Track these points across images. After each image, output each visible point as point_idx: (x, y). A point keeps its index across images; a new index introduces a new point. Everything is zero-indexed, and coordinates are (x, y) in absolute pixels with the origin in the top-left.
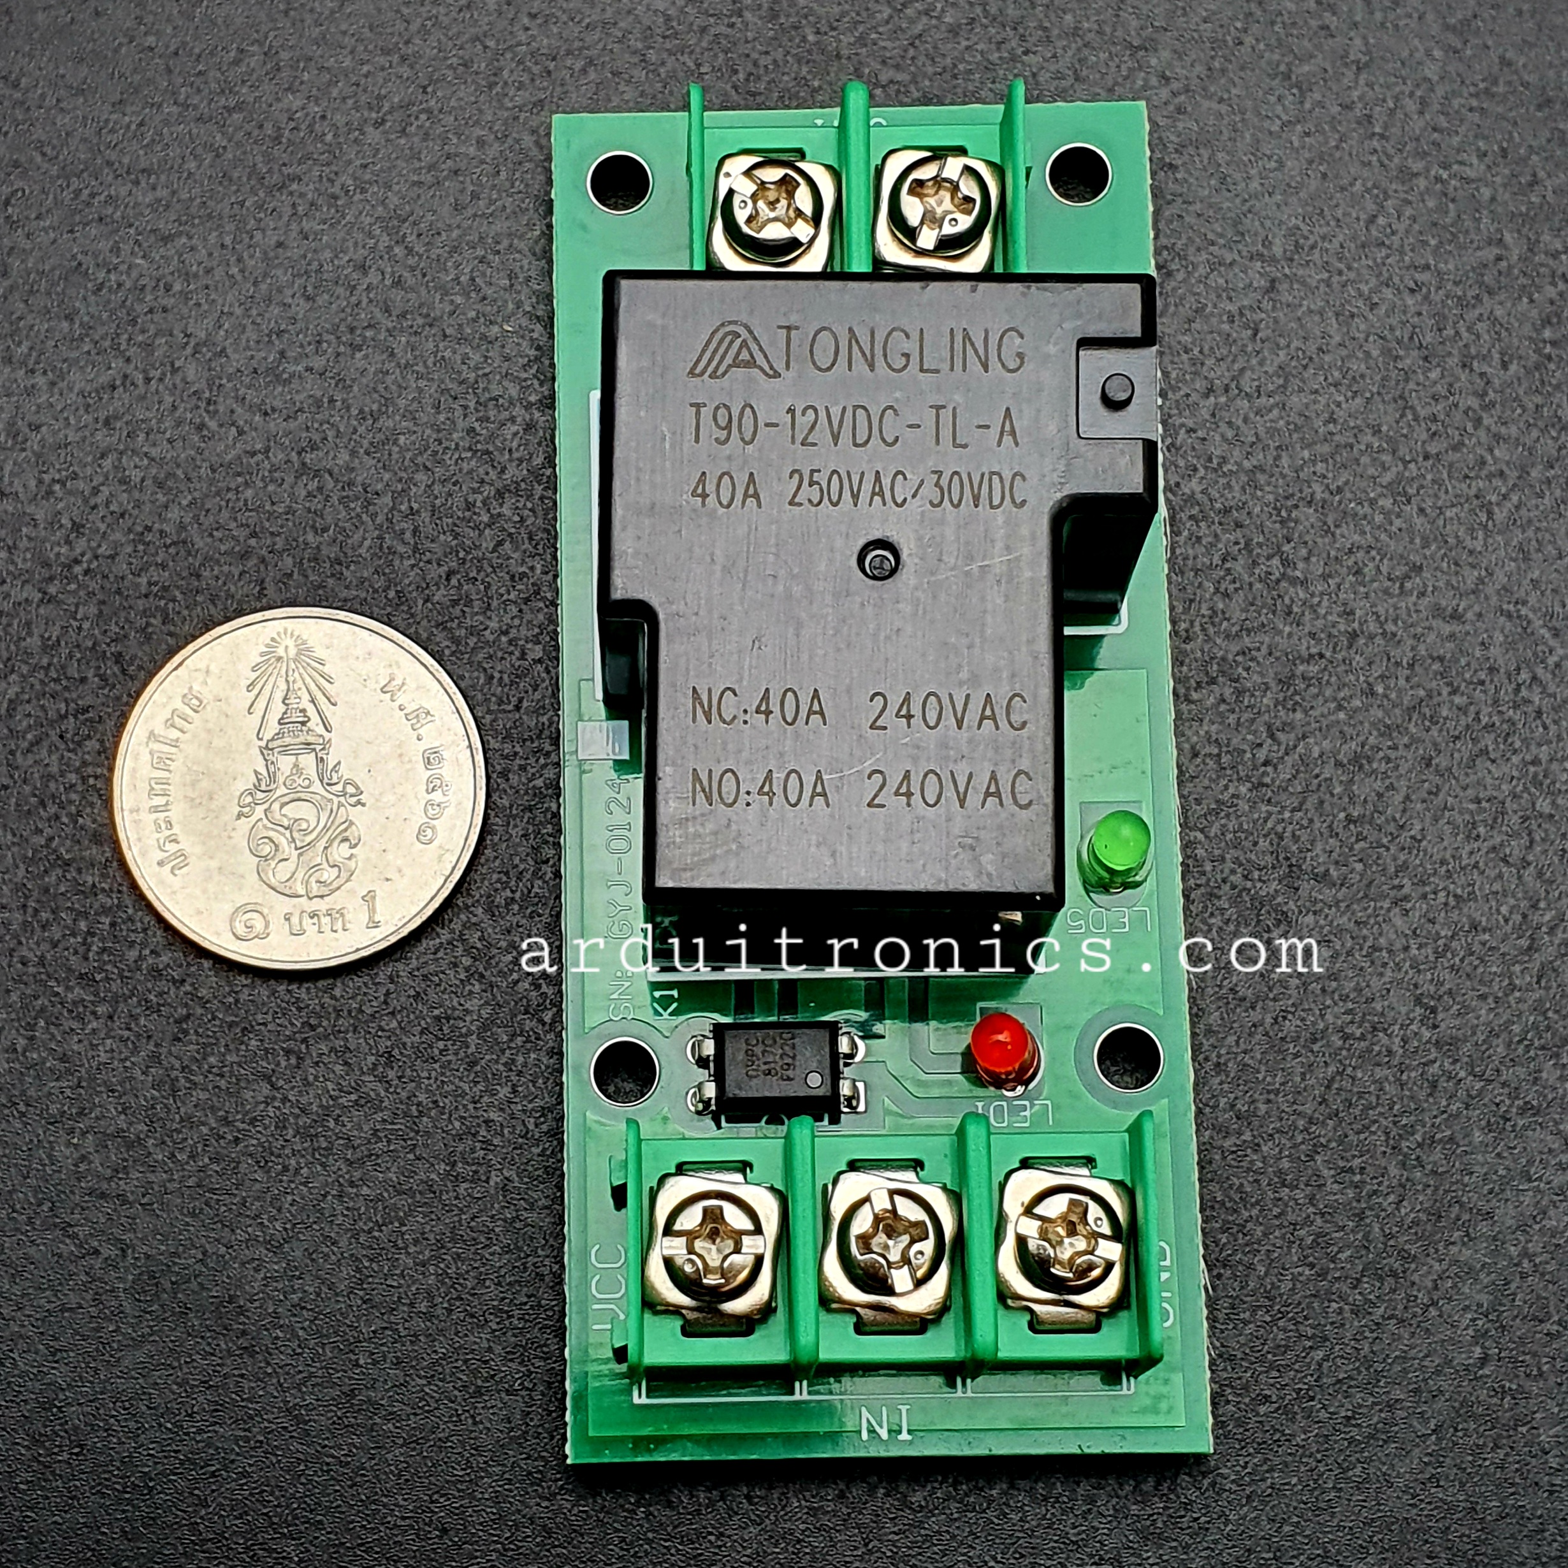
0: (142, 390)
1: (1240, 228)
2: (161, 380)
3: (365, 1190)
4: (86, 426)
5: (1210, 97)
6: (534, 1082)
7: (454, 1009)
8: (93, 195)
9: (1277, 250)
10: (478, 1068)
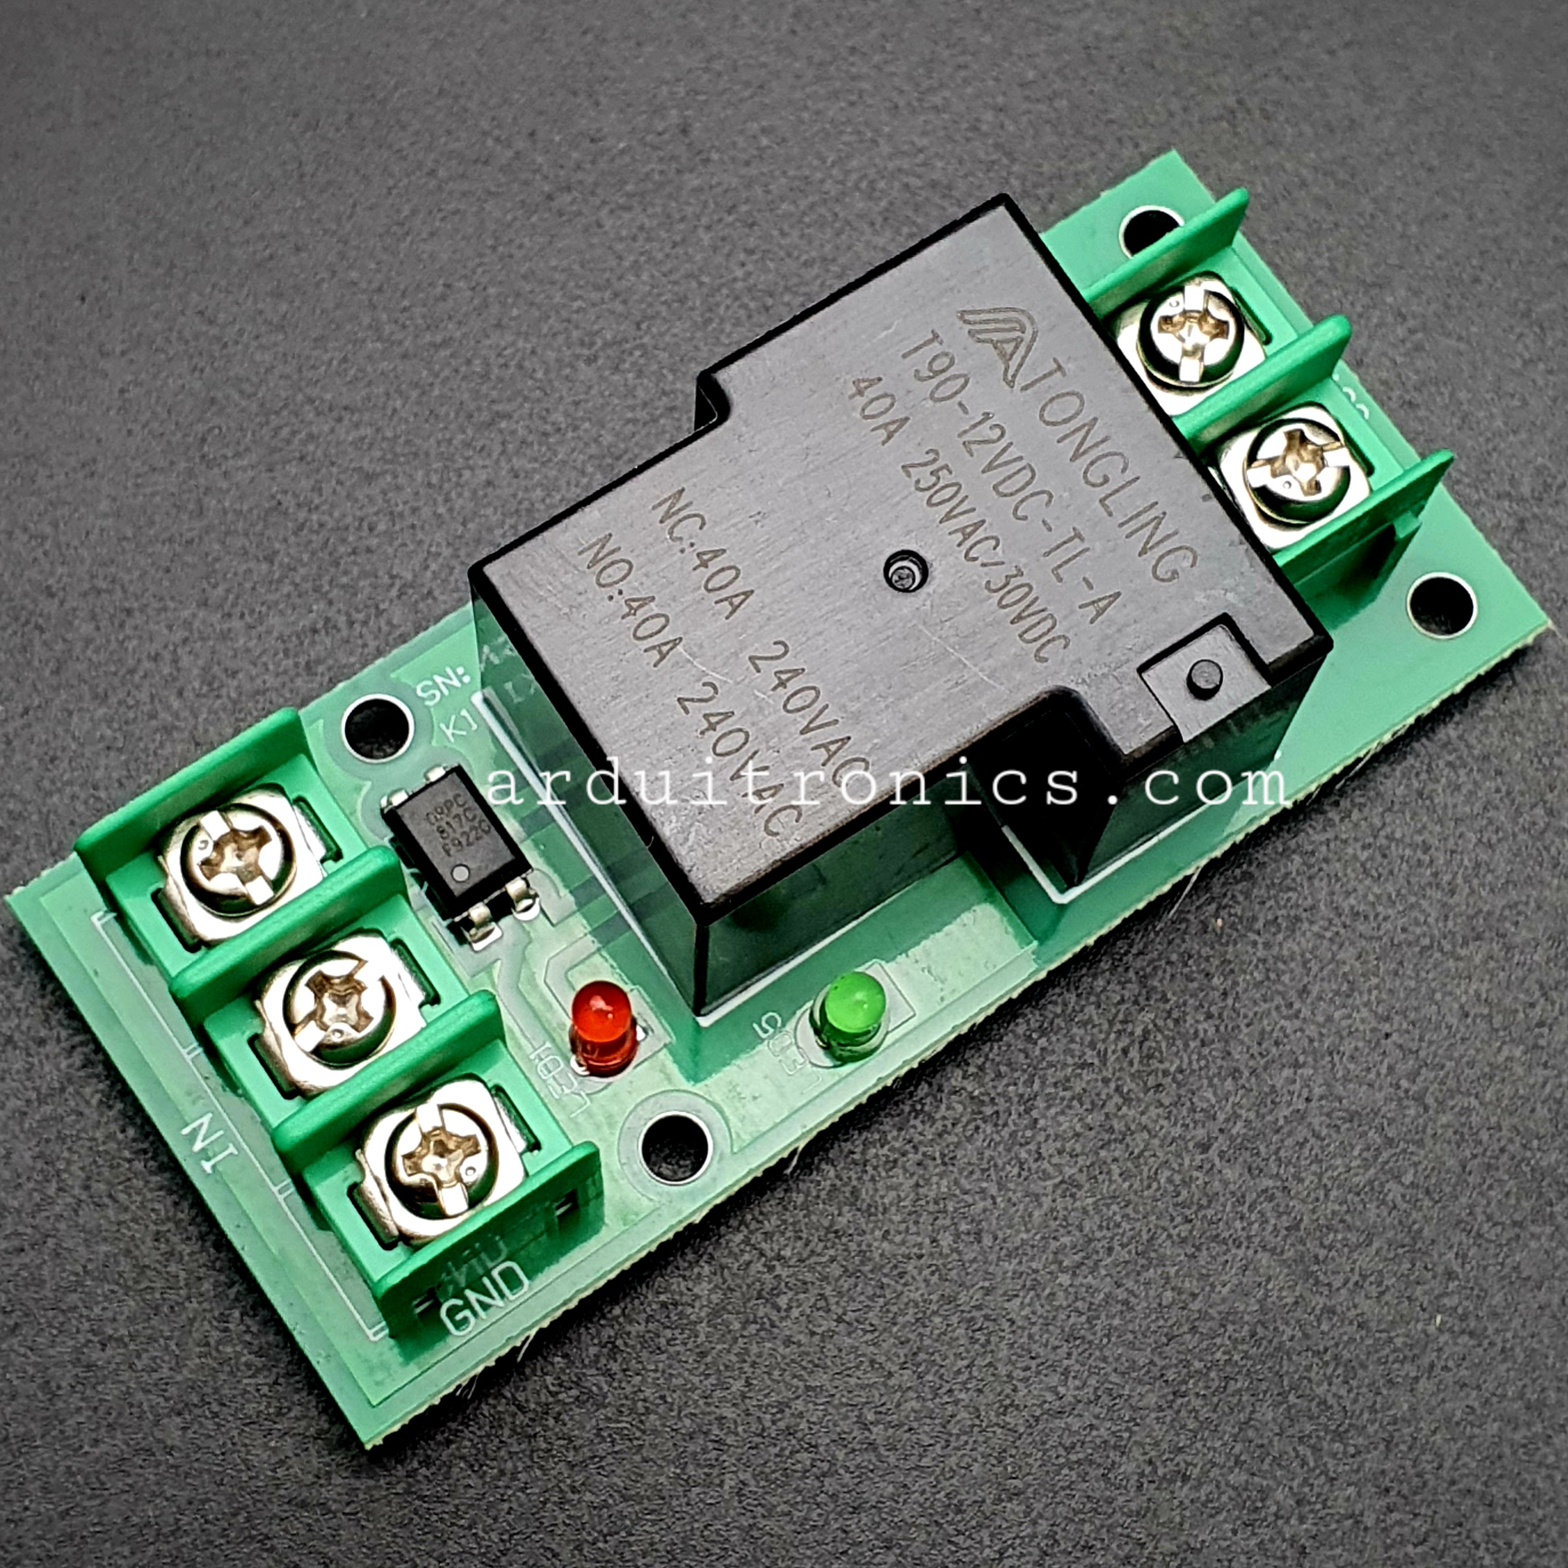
0: (345, 633)
1: (1486, 467)
2: (365, 623)
3: (588, 1497)
4: (285, 672)
5: (1449, 335)
6: (769, 1374)
7: (681, 1294)
8: (294, 433)
9: (1526, 490)
10: (709, 1359)
